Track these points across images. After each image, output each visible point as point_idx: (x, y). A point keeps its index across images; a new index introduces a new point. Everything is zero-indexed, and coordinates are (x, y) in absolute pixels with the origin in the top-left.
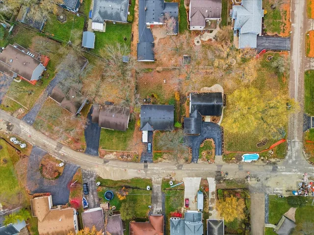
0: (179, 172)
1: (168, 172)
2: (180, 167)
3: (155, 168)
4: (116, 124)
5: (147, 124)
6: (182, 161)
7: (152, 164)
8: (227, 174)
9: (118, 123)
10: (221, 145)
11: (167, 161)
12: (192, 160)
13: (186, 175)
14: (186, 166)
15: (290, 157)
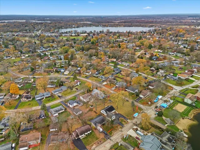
0: (123, 133)
1: (120, 135)
2: (121, 131)
3: (114, 137)
4: (86, 130)
5: (97, 124)
6: (120, 129)
7: (112, 137)
8: (136, 122)
9: (87, 129)
10: (125, 118)
11: (116, 132)
12: (123, 127)
13: (126, 132)
14: (123, 129)
15: (144, 108)
